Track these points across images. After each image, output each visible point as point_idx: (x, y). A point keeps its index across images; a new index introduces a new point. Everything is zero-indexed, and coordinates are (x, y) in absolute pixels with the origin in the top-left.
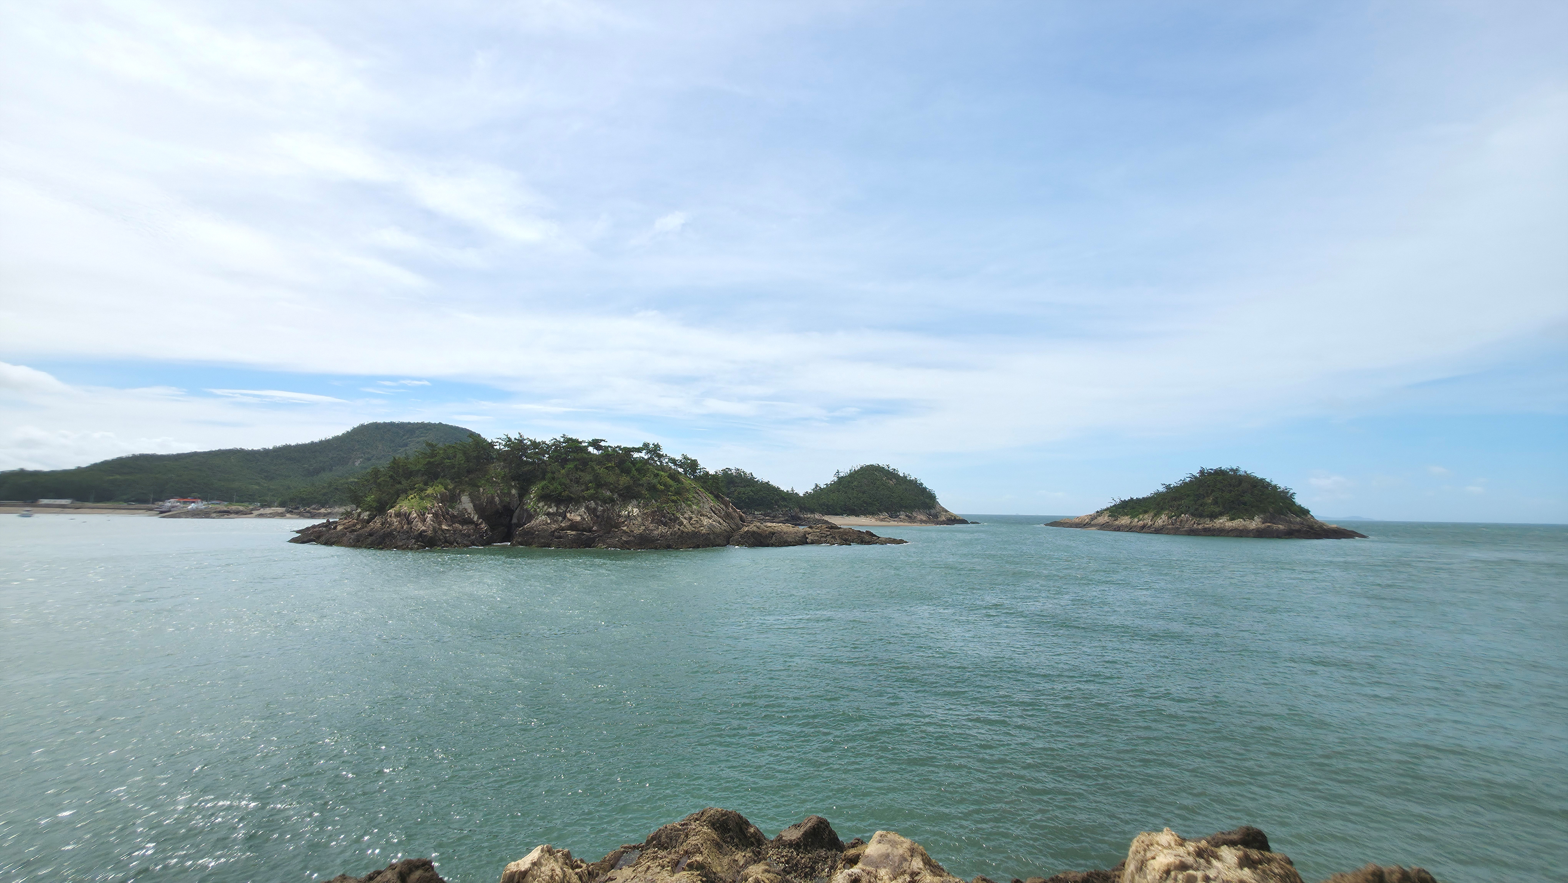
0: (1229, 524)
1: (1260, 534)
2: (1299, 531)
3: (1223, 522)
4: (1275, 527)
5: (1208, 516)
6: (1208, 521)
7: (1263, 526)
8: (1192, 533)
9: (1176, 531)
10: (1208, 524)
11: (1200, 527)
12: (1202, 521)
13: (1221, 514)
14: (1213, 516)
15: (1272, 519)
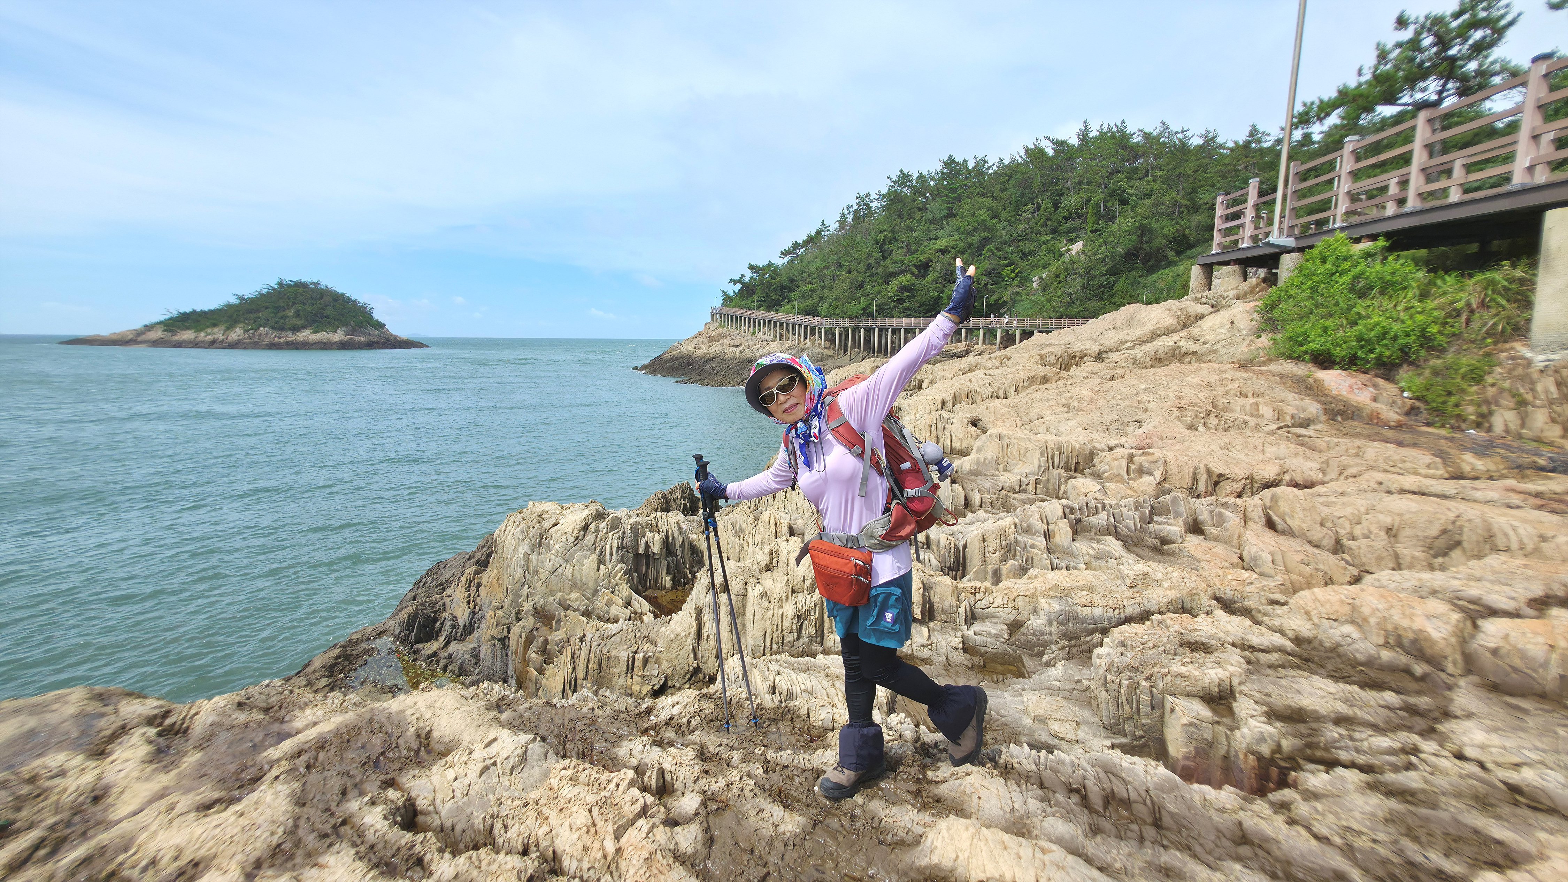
0: (314, 337)
1: (343, 346)
2: (377, 342)
3: (306, 335)
4: (357, 339)
5: (290, 329)
6: (290, 334)
7: (346, 338)
8: (273, 347)
9: (253, 345)
10: (290, 337)
11: (282, 340)
12: (284, 334)
13: (304, 327)
14: (296, 329)
15: (353, 332)
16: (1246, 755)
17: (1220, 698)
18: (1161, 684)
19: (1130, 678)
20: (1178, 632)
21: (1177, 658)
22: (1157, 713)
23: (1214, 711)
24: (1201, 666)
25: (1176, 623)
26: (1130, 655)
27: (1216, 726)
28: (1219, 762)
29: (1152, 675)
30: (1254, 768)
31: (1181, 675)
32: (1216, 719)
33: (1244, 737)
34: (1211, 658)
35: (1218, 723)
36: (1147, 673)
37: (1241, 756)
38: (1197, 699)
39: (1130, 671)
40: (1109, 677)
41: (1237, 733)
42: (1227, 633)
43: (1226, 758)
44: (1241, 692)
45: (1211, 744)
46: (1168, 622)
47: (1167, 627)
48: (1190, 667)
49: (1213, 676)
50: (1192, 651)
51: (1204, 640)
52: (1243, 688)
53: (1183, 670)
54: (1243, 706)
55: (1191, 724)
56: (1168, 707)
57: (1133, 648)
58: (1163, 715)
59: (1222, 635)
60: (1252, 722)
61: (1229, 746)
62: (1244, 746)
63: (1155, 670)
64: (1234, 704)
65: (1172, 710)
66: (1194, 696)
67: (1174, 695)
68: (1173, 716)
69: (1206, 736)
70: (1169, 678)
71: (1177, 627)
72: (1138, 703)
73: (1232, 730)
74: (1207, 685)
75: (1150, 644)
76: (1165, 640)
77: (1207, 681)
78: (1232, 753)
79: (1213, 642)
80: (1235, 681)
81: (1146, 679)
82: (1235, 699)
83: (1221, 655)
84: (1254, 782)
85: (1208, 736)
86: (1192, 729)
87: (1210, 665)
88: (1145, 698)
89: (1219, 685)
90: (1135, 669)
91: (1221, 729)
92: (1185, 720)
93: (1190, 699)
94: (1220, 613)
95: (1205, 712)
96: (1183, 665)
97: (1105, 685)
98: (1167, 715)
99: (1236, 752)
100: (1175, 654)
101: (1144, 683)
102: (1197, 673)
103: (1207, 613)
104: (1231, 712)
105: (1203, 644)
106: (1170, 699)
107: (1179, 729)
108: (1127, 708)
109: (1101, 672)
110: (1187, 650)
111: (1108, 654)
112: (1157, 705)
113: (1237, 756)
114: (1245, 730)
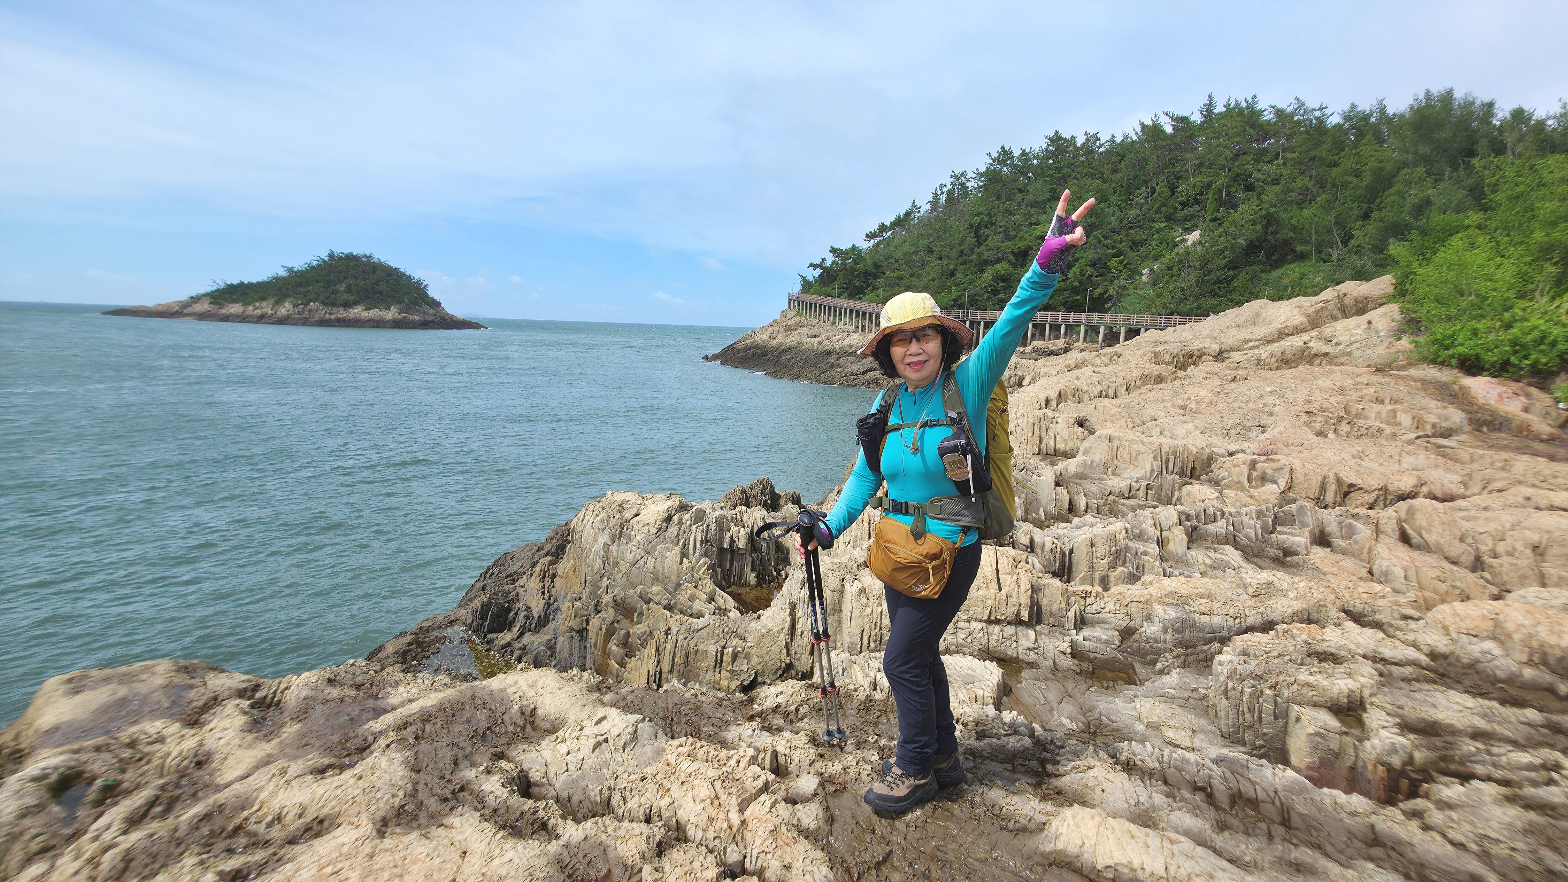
0: (365, 315)
1: (396, 324)
3: (358, 312)
4: (411, 317)
5: (341, 305)
6: (341, 310)
7: (399, 317)
8: (324, 323)
9: (305, 322)
10: (342, 313)
11: (333, 317)
12: (335, 310)
13: (356, 303)
14: (347, 305)
16: (1375, 766)
17: (1349, 709)
18: (1286, 693)
19: (1253, 686)
20: (1306, 642)
21: (1305, 668)
22: (1281, 722)
23: (1341, 721)
24: (1329, 676)
25: (1302, 633)
26: (1254, 663)
27: (1344, 737)
28: (1344, 773)
29: (1277, 684)
30: (1383, 779)
31: (1308, 685)
32: (1344, 729)
33: (1374, 748)
34: (1341, 669)
35: (1346, 733)
36: (1272, 681)
37: (1370, 767)
38: (1324, 710)
39: (1253, 679)
40: (1230, 685)
41: (1367, 744)
42: (1358, 645)
43: (1353, 769)
44: (1372, 704)
45: (1337, 755)
46: (1295, 631)
47: (1293, 637)
48: (1318, 676)
49: (1343, 687)
50: (1320, 661)
51: (1334, 651)
52: (1374, 699)
53: (1311, 679)
54: (1374, 718)
55: (1317, 734)
56: (1293, 716)
57: (1256, 657)
58: (1286, 725)
59: (1352, 646)
60: (1384, 733)
61: (1357, 757)
62: (1373, 756)
63: (1281, 678)
64: (1365, 715)
65: (1298, 720)
66: (1321, 706)
67: (1300, 704)
68: (1298, 726)
69: (1332, 746)
70: (1295, 687)
71: (1304, 637)
72: (1260, 712)
73: (1361, 741)
74: (1335, 696)
75: (1275, 653)
76: (1291, 649)
77: (1335, 691)
78: (1360, 764)
79: (1343, 653)
80: (1366, 693)
81: (1270, 688)
82: (1365, 710)
83: (1352, 666)
84: (1382, 793)
85: (1335, 746)
86: (1318, 739)
87: (1339, 676)
88: (1268, 707)
89: (1349, 696)
90: (1259, 677)
91: (1349, 739)
92: (1311, 730)
93: (1317, 709)
94: (1350, 625)
95: (1333, 722)
96: (1311, 674)
97: (1226, 692)
98: (1291, 725)
99: (1365, 763)
100: (1302, 664)
101: (1268, 692)
102: (1325, 683)
103: (1335, 624)
104: (1361, 723)
105: (1332, 654)
106: (1296, 707)
107: (1303, 738)
108: (1248, 716)
109: (1222, 679)
110: (1315, 661)
111: (1231, 661)
112: (1281, 714)
113: (1365, 766)
114: (1376, 741)
